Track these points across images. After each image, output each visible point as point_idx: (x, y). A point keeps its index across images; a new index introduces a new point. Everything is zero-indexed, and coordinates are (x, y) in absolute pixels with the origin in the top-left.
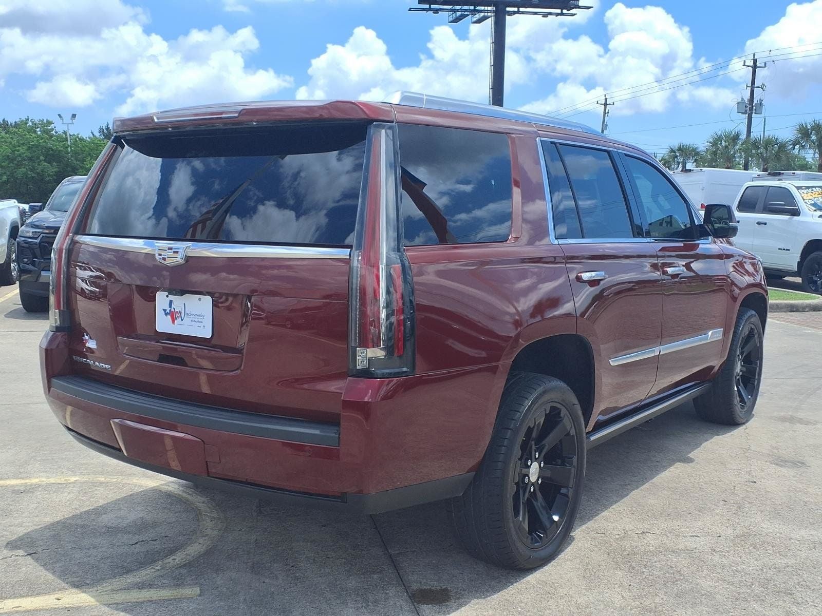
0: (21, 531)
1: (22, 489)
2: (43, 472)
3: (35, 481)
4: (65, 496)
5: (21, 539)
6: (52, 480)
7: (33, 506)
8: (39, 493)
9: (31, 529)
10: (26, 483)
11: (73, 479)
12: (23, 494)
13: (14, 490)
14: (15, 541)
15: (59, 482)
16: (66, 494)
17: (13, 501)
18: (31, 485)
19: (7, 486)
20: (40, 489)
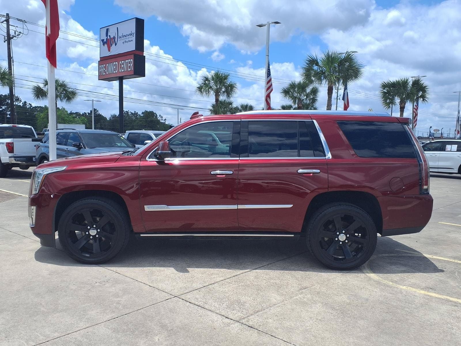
0: (437, 274)
1: (430, 290)
2: (416, 296)
3: (423, 292)
4: (413, 281)
5: (438, 272)
6: (414, 290)
7: (429, 281)
8: (424, 285)
9: (433, 274)
10: (428, 292)
11: (404, 287)
12: (431, 287)
13: (435, 290)
14: (440, 272)
15: (411, 288)
16: (412, 281)
17: (437, 286)
18: (425, 290)
19: (438, 294)
20: (422, 288)
